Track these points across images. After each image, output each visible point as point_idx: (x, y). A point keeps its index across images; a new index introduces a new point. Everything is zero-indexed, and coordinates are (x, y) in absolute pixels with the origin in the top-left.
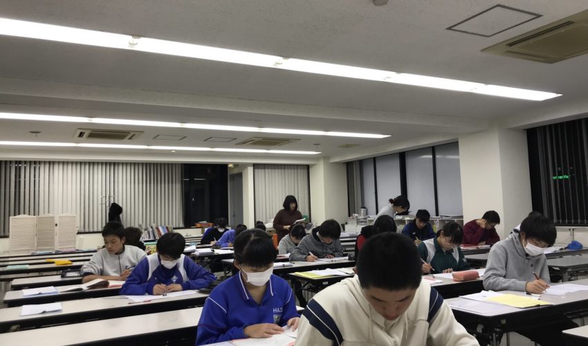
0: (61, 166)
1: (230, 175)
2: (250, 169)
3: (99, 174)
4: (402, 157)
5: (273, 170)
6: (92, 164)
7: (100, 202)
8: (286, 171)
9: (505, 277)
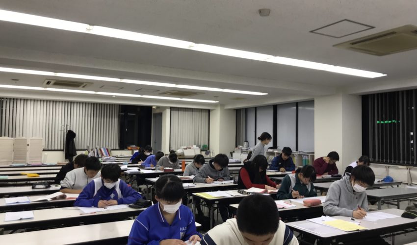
0: (32, 102)
1: (154, 114)
2: (168, 111)
3: (60, 110)
4: (275, 108)
5: (184, 112)
6: (55, 102)
7: (60, 129)
8: (193, 113)
9: (338, 206)
